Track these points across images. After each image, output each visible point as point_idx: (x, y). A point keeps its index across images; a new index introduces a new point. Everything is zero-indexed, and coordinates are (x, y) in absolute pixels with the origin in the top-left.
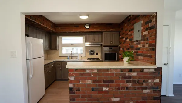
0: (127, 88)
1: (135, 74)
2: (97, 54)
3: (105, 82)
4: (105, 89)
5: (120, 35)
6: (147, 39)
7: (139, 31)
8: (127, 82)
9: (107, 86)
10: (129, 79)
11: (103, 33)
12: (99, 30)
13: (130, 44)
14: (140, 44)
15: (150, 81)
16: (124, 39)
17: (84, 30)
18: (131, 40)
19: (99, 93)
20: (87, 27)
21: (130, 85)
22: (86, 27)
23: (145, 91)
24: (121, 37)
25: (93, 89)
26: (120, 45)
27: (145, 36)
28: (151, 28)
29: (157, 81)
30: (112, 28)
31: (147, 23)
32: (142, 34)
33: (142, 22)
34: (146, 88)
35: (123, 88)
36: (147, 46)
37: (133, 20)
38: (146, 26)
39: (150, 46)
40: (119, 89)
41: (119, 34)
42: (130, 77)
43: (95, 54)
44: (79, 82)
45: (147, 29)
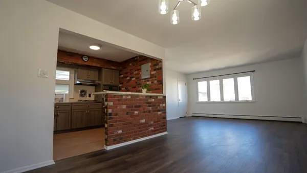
0: (149, 112)
1: (153, 100)
2: (90, 96)
3: (135, 107)
4: (136, 112)
5: (120, 75)
6: (156, 77)
7: (147, 71)
8: (149, 106)
9: (137, 110)
10: (150, 104)
11: (104, 70)
12: (99, 66)
13: (136, 83)
14: (148, 81)
15: (161, 105)
16: (128, 78)
17: (80, 62)
18: (138, 78)
19: (131, 116)
20: (85, 59)
21: (151, 108)
22: (83, 58)
23: (159, 113)
24: (122, 76)
25: (127, 114)
26: (121, 85)
27: (153, 75)
28: (158, 69)
29: (164, 105)
30: (113, 66)
31: (155, 65)
32: (151, 73)
33: (150, 64)
34: (159, 111)
35: (147, 112)
36: (156, 82)
37: (140, 61)
38: (154, 68)
39: (158, 81)
40: (144, 112)
41: (120, 73)
42: (151, 103)
43: (88, 95)
44: (116, 107)
45: (155, 70)
